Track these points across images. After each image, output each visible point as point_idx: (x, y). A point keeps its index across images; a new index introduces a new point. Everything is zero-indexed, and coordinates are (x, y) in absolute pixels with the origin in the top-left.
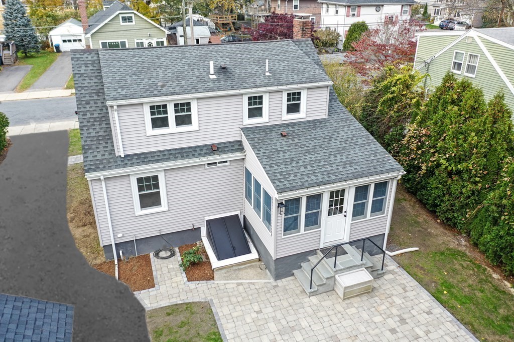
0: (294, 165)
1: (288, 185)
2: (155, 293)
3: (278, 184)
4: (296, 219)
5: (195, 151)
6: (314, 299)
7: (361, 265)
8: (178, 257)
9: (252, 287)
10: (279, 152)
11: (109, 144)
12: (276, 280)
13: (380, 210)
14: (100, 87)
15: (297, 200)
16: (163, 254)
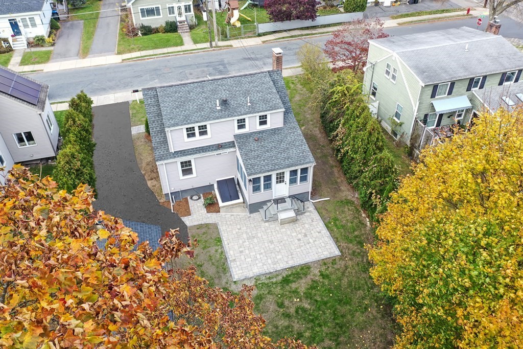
0: (258, 159)
1: (253, 172)
2: (191, 218)
3: (249, 171)
4: (259, 186)
5: (210, 148)
6: (267, 224)
7: (291, 209)
8: (202, 200)
9: (238, 217)
10: (252, 151)
11: (166, 146)
12: (250, 214)
13: (306, 180)
14: (159, 112)
15: (259, 178)
16: (195, 197)
